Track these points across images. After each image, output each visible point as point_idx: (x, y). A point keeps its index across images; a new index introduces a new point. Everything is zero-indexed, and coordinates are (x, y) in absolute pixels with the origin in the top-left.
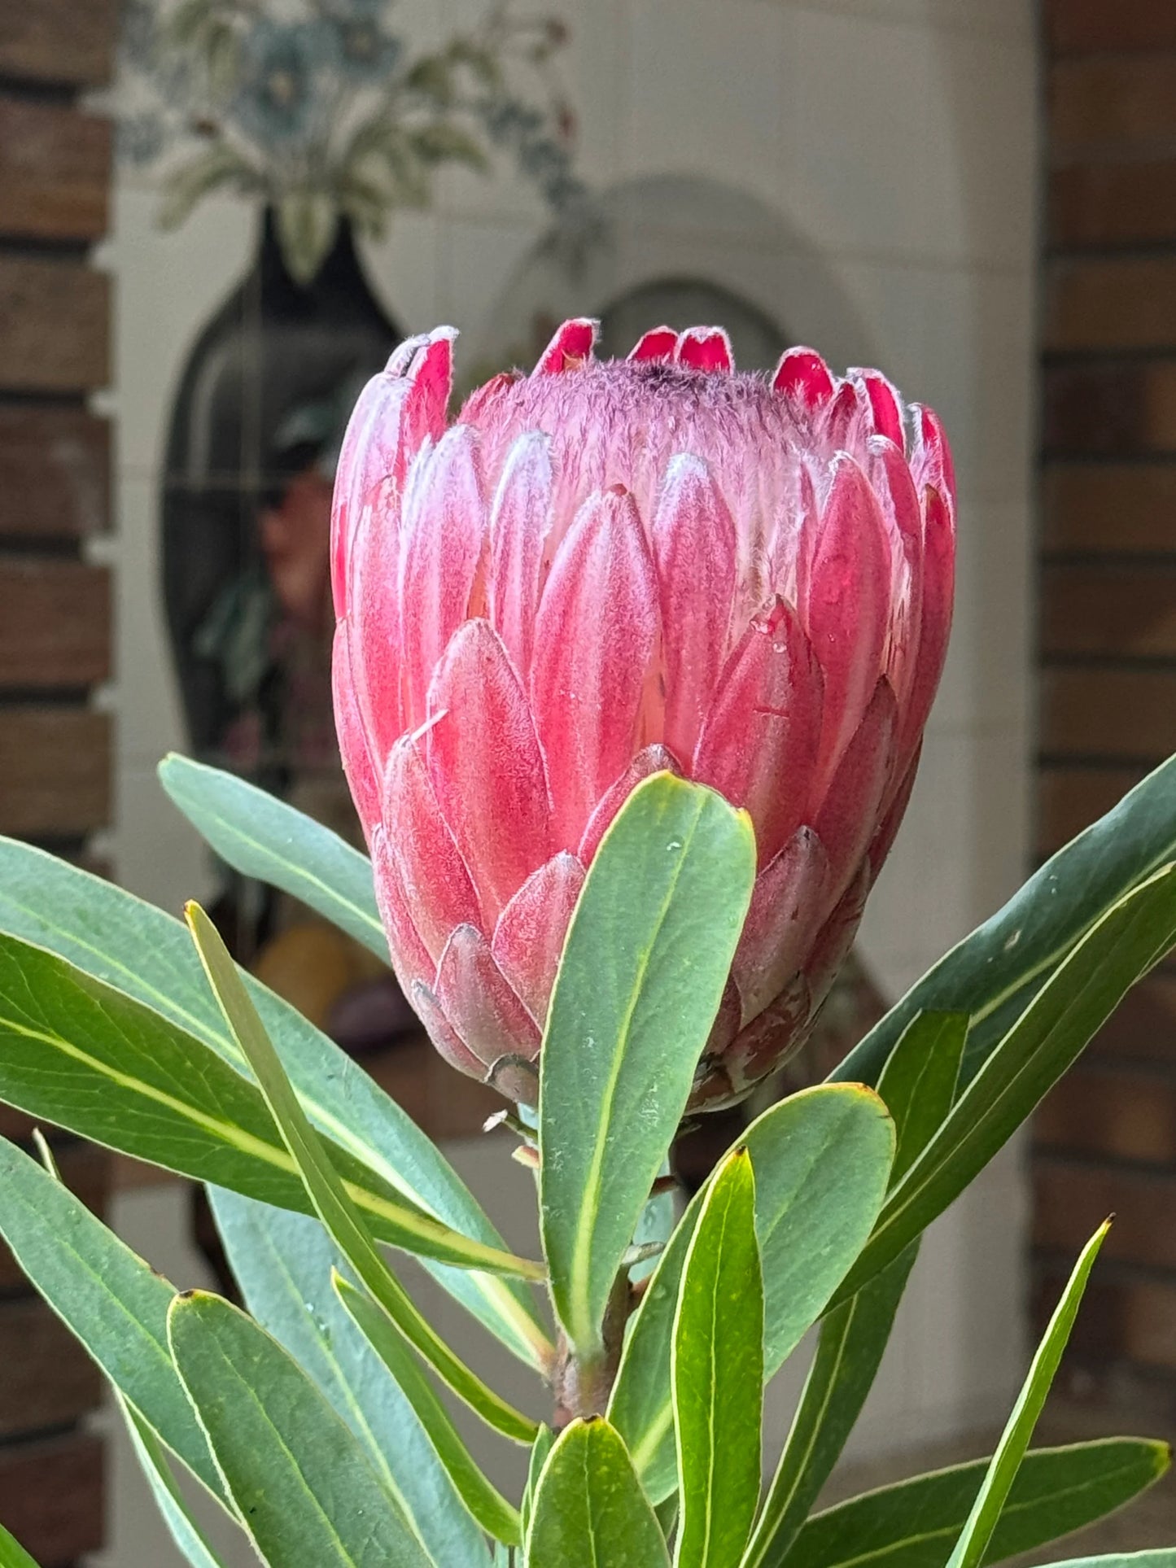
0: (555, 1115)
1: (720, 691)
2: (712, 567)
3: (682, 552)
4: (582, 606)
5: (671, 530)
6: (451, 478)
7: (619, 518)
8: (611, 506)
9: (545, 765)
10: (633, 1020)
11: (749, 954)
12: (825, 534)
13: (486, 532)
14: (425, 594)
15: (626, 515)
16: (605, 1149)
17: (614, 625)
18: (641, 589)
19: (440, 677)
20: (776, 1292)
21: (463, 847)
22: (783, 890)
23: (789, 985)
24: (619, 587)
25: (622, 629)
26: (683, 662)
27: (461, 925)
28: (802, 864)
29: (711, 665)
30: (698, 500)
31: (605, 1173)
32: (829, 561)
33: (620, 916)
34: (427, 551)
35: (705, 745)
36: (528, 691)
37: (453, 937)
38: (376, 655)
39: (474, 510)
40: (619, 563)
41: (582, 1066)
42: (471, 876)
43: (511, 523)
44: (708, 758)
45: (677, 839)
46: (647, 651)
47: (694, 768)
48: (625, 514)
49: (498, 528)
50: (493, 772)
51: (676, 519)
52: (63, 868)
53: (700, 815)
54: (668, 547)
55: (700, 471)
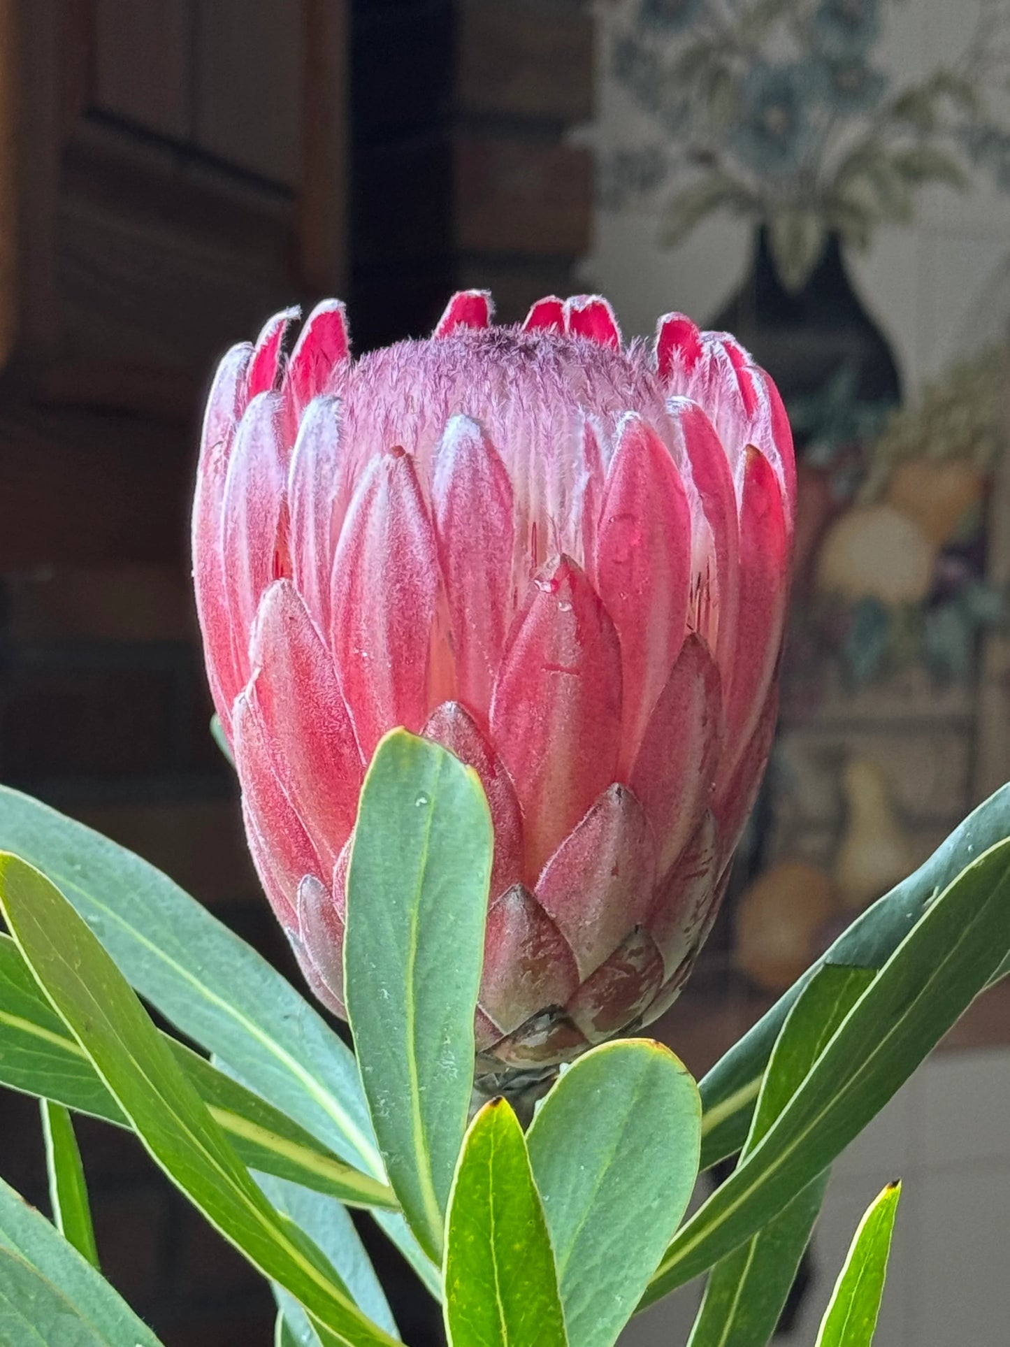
0: (371, 1064)
1: (508, 650)
2: (488, 527)
3: (458, 513)
4: (366, 566)
5: (447, 491)
6: (253, 443)
7: (395, 480)
8: (388, 468)
9: (353, 722)
10: (415, 974)
11: (573, 908)
12: (611, 494)
13: (285, 495)
14: (237, 556)
15: (403, 476)
16: (420, 1098)
17: (395, 585)
18: (420, 552)
19: (255, 636)
20: (615, 1242)
21: (294, 800)
22: (599, 846)
23: (627, 939)
24: (398, 547)
25: (402, 589)
26: (468, 622)
27: (306, 876)
28: (616, 821)
29: (497, 624)
30: (471, 460)
31: (427, 1123)
32: (615, 519)
33: (387, 870)
34: (236, 514)
35: (499, 701)
36: (331, 650)
37: (301, 888)
38: (211, 615)
39: (274, 473)
40: (396, 524)
41: (383, 1017)
42: (306, 830)
43: (303, 486)
44: (503, 715)
45: (422, 794)
46: (429, 609)
47: (491, 725)
48: (402, 474)
49: (294, 490)
50: (305, 728)
51: (451, 480)
52: (51, 816)
53: (440, 772)
54: (444, 508)
55: (474, 433)
